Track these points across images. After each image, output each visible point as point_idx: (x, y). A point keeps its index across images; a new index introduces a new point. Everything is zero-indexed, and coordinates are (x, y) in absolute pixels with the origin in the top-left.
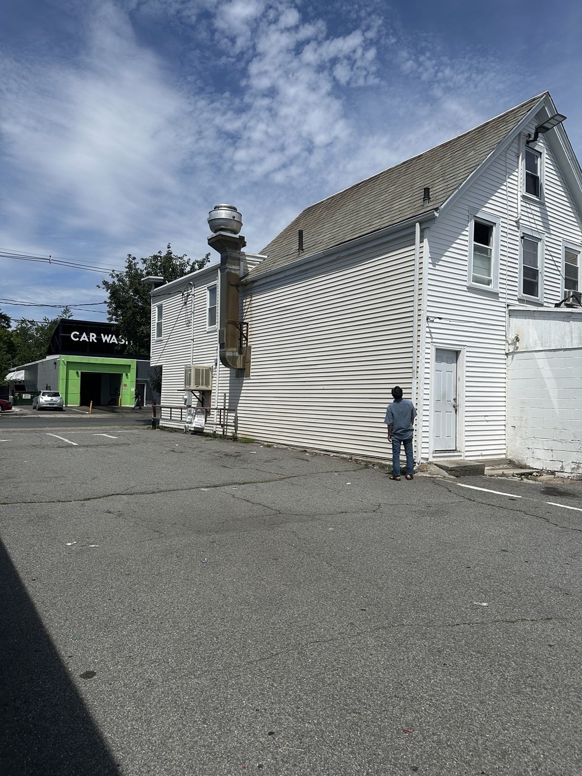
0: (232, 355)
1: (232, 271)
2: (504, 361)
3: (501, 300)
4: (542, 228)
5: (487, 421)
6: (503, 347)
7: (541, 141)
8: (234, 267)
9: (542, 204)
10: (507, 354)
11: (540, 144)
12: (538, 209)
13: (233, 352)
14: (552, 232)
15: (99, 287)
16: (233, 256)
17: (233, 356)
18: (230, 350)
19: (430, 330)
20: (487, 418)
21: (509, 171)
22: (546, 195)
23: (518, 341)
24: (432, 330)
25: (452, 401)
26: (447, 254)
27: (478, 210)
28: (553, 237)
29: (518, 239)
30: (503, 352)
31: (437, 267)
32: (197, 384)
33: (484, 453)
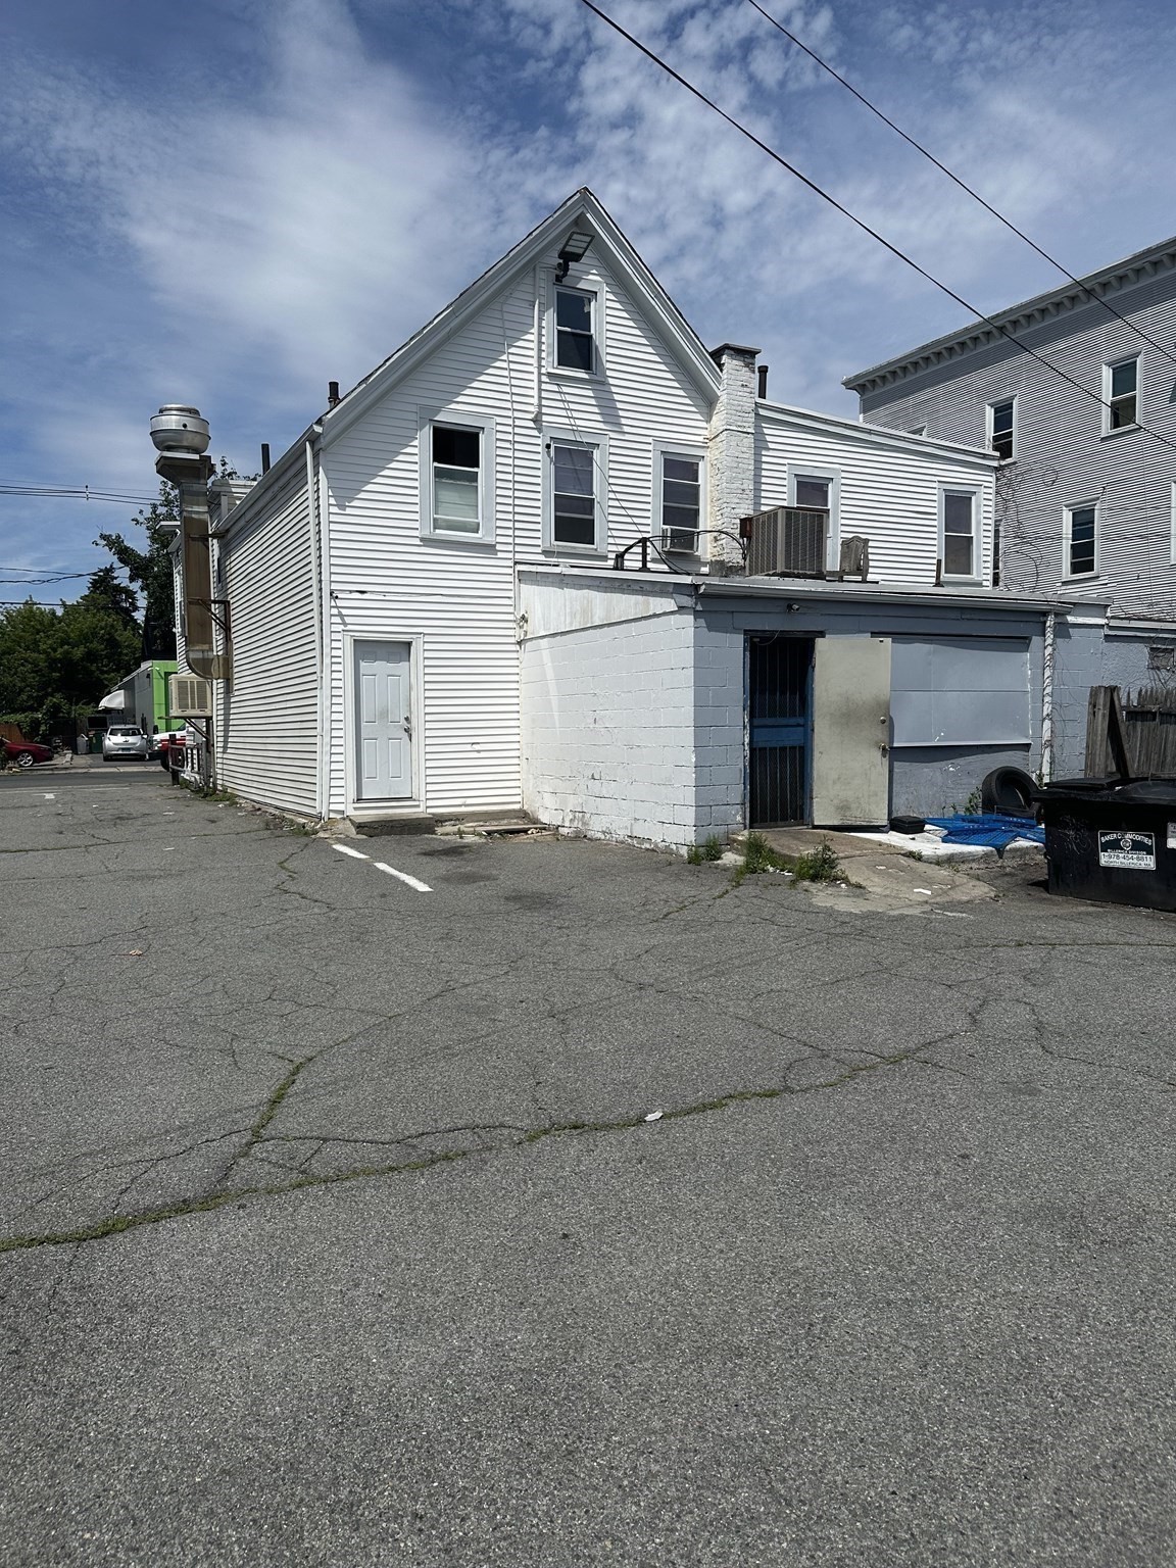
0: (201, 657)
1: (193, 516)
2: (514, 655)
3: (500, 555)
4: (601, 426)
5: (478, 751)
6: (511, 632)
7: (594, 271)
8: (196, 509)
9: (600, 384)
10: (519, 643)
11: (591, 277)
12: (590, 393)
13: (203, 651)
14: (626, 429)
15: (97, 544)
16: (194, 489)
17: (203, 659)
18: (197, 648)
19: (339, 612)
20: (477, 747)
21: (511, 335)
22: (609, 365)
23: (526, 621)
24: (344, 612)
25: (403, 722)
26: (369, 487)
27: (438, 410)
28: (627, 437)
29: (539, 449)
30: (513, 640)
31: (348, 511)
32: (183, 706)
33: (469, 801)
